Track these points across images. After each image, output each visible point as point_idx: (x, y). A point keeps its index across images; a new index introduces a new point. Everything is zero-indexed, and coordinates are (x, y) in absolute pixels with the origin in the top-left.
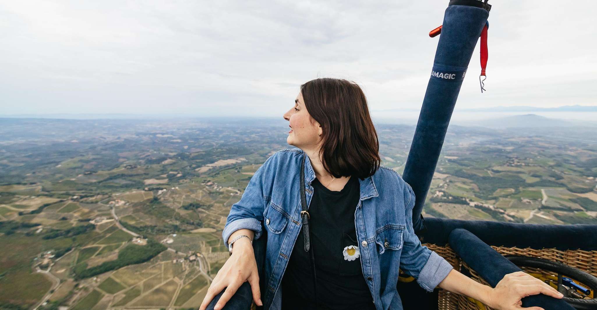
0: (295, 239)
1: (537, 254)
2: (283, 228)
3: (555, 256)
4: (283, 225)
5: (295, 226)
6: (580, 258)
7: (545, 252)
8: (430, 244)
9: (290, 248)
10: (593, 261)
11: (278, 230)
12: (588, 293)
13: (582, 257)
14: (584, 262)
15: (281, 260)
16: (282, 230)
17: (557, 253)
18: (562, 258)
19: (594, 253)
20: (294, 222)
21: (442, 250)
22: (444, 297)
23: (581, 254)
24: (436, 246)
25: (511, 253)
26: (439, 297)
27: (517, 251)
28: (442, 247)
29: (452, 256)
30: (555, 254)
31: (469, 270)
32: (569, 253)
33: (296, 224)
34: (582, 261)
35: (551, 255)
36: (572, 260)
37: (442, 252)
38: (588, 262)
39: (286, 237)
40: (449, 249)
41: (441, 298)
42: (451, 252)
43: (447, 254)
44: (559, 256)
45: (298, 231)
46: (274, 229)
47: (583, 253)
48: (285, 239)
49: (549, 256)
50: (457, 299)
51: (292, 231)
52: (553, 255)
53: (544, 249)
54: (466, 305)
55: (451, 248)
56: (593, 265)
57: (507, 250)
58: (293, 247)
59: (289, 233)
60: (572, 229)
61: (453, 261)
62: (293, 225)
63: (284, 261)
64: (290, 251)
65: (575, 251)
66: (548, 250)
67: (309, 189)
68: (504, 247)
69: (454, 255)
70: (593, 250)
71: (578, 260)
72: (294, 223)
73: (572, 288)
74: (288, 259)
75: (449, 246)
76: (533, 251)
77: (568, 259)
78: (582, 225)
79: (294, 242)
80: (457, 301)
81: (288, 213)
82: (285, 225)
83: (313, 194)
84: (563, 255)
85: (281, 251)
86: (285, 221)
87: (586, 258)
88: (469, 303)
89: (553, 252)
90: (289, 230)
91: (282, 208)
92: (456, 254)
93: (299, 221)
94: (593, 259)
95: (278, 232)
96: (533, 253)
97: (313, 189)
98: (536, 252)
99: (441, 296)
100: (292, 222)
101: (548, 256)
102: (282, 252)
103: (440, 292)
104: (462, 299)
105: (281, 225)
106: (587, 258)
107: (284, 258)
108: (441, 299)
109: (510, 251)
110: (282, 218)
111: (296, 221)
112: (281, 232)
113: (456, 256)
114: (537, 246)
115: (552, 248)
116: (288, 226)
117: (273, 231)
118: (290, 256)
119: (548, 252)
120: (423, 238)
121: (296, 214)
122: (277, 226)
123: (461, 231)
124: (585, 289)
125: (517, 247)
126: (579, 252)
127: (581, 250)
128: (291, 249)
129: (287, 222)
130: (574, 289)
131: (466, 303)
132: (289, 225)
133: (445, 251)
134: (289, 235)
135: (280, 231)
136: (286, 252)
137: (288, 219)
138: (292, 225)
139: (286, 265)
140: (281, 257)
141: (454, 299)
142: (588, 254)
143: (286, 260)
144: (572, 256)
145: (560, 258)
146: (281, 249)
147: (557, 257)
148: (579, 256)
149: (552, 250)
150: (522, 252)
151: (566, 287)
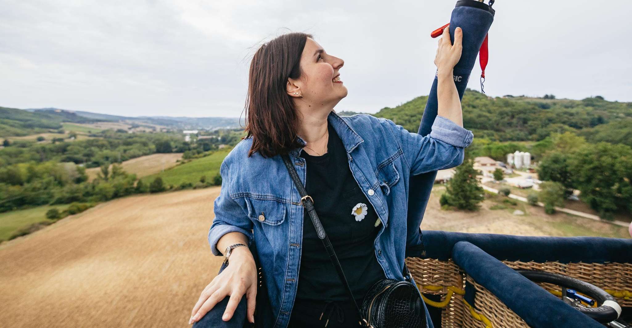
0: (302, 222)
1: (540, 267)
2: (284, 215)
3: (558, 270)
4: (283, 211)
5: (296, 209)
6: (582, 271)
7: (548, 265)
8: (433, 259)
9: (299, 234)
10: (594, 274)
11: (279, 219)
12: (592, 303)
13: (584, 270)
14: (586, 276)
15: (293, 250)
16: (284, 218)
17: (560, 266)
18: (565, 272)
19: (595, 266)
20: (294, 204)
21: (445, 266)
22: (447, 318)
23: (583, 267)
24: (439, 261)
25: (515, 267)
26: (442, 318)
27: (520, 264)
28: (445, 263)
29: (456, 272)
30: (558, 267)
31: (473, 286)
32: (571, 266)
33: (297, 205)
34: (584, 274)
35: (554, 268)
36: (575, 274)
37: (445, 268)
38: (589, 275)
39: (291, 223)
40: (452, 264)
41: (445, 319)
42: (454, 268)
43: (450, 270)
44: (562, 270)
45: (302, 212)
46: (275, 221)
47: (584, 266)
48: (291, 226)
49: (553, 270)
50: (461, 319)
51: (295, 215)
52: (556, 269)
53: (547, 262)
54: (472, 324)
55: (455, 263)
56: (595, 278)
57: (511, 265)
58: (302, 231)
59: (293, 219)
60: (573, 241)
61: (457, 277)
62: (294, 208)
63: (297, 250)
64: (301, 237)
65: (577, 264)
66: (551, 264)
67: (300, 162)
68: (508, 261)
69: (457, 271)
70: (595, 262)
71: (580, 273)
72: (294, 206)
73: (576, 300)
74: (301, 246)
75: (452, 262)
76: (536, 265)
77: (570, 273)
78: (583, 237)
79: (301, 226)
80: (462, 322)
81: (281, 198)
82: (285, 211)
83: (306, 165)
84: (565, 268)
85: (290, 242)
86: (283, 207)
87: (587, 271)
88: (475, 321)
89: (556, 265)
90: (291, 215)
91: (272, 195)
92: (460, 269)
93: (298, 201)
94: (595, 272)
95: (280, 222)
96: (536, 266)
97: (304, 159)
98: (540, 266)
99: (444, 318)
100: (292, 205)
101: (551, 269)
102: (292, 242)
103: (443, 313)
104: (466, 318)
105: (280, 213)
106: (589, 271)
107: (296, 247)
108: (444, 321)
109: (514, 265)
110: (278, 205)
111: (295, 201)
112: (284, 220)
113: (460, 272)
114: (540, 260)
115: (555, 261)
116: (288, 211)
117: (275, 223)
118: (302, 243)
119: (551, 265)
120: (425, 252)
121: (293, 195)
122: (276, 217)
123: (464, 244)
124: (589, 300)
125: (520, 261)
126: (581, 265)
127: (582, 262)
128: (301, 234)
129: (285, 208)
130: (578, 301)
131: (471, 322)
132: (288, 209)
133: (448, 266)
134: (293, 220)
135: (282, 219)
136: (297, 241)
137: (285, 204)
138: (292, 209)
139: (300, 253)
140: (292, 247)
141: (458, 319)
142: (589, 267)
143: (299, 248)
144: (575, 270)
145: (563, 271)
146: (290, 240)
147: (560, 270)
148: (581, 269)
149: (555, 264)
150: (526, 266)
151: (571, 299)
